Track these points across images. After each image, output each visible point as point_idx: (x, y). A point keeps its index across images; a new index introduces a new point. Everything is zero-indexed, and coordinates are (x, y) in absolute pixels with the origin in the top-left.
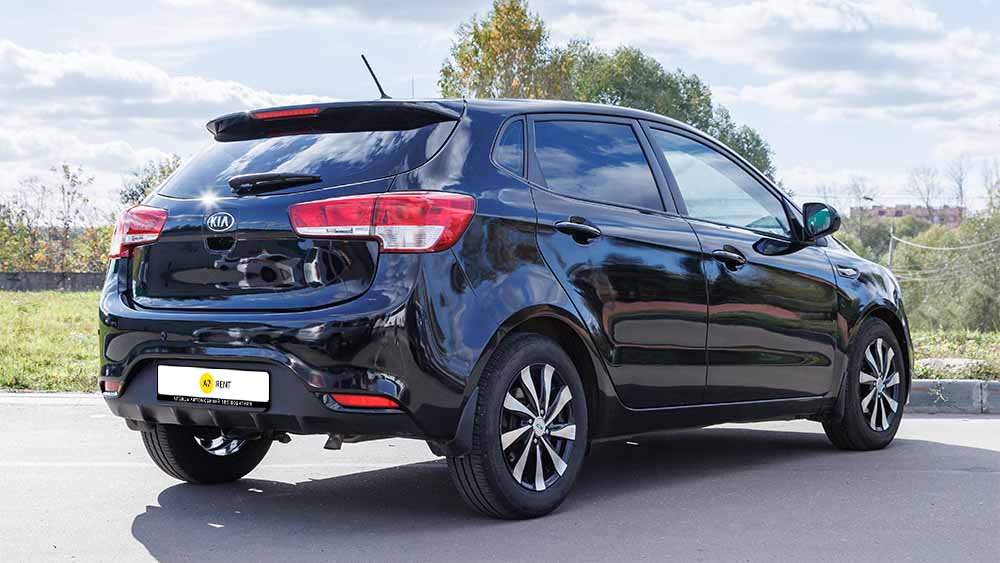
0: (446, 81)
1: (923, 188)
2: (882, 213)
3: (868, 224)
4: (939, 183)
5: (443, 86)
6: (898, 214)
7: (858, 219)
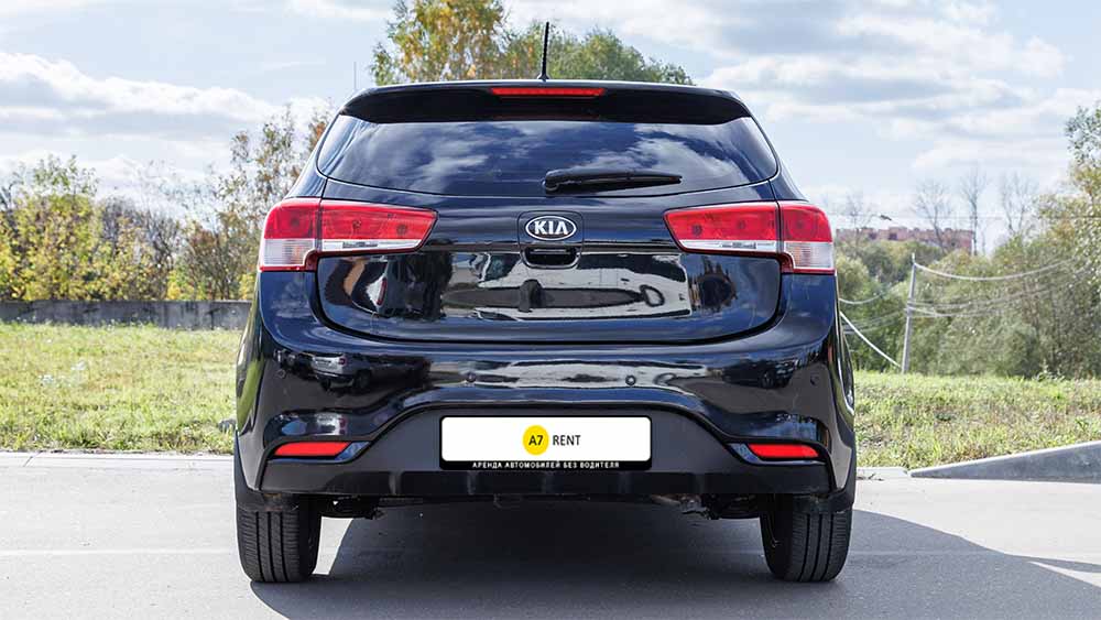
0: (381, 68)
1: (930, 207)
2: (873, 236)
3: (864, 249)
4: (948, 202)
5: (377, 74)
6: (892, 236)
7: (853, 243)
